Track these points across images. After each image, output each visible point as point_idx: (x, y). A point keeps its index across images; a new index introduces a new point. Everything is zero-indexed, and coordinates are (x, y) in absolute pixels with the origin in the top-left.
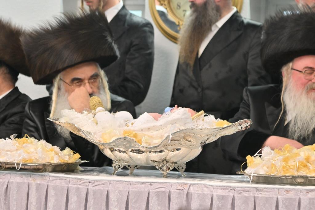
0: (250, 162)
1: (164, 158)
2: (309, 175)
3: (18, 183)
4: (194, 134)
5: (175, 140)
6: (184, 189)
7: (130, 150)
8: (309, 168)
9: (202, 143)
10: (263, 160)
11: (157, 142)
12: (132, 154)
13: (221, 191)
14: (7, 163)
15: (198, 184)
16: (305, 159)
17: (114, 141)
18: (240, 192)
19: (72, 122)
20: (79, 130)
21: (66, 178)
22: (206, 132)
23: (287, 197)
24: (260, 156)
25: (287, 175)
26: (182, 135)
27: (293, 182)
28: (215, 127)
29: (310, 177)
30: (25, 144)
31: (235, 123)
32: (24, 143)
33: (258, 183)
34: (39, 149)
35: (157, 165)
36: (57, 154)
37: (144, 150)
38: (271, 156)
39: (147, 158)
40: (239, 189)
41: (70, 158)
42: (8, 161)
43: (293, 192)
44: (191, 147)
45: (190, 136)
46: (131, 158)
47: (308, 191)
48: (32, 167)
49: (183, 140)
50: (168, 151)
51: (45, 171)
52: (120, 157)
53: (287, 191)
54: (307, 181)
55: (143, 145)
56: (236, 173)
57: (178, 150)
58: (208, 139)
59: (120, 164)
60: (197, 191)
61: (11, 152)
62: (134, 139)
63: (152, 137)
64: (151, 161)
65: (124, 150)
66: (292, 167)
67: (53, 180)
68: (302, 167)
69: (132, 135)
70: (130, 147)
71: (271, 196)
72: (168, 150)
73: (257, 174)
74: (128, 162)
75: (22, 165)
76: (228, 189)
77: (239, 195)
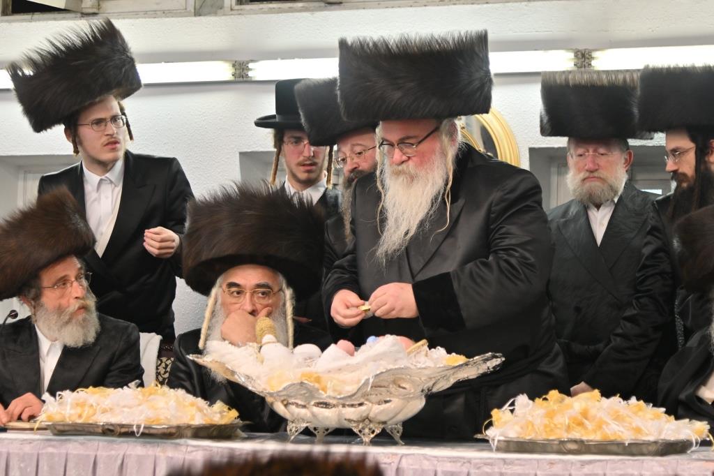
0: (497, 420)
1: (364, 415)
2: (584, 438)
3: (138, 456)
4: (408, 377)
5: (381, 387)
6: (393, 462)
7: (313, 403)
8: (587, 428)
9: (422, 391)
10: (516, 416)
11: (350, 389)
12: (316, 409)
13: (449, 464)
14: (122, 426)
15: (413, 454)
16: (581, 413)
17: (284, 389)
18: (478, 466)
19: (223, 360)
20: (233, 373)
21: (212, 447)
22: (427, 372)
23: (550, 473)
24: (512, 411)
25: (551, 438)
26: (392, 378)
27: (561, 449)
28: (442, 365)
29: (588, 441)
30: (152, 397)
31: (475, 358)
32: (150, 394)
33: (507, 450)
34: (172, 403)
35: (355, 427)
36: (200, 410)
37: (334, 402)
38: (527, 409)
39: (340, 415)
40: (477, 461)
41: (222, 417)
42: (123, 423)
43: (560, 466)
44: (407, 399)
45: (403, 379)
46: (314, 415)
47: (584, 463)
48: (160, 432)
49: (393, 387)
50: (370, 404)
51: (181, 436)
52: (298, 414)
53: (552, 463)
54: (583, 448)
55: (328, 394)
56: (475, 436)
57: (386, 402)
58: (434, 384)
59: (298, 426)
60: (412, 465)
61: (130, 407)
62: (317, 385)
63: (344, 382)
64: (345, 419)
65: (303, 403)
66: (559, 426)
67: (192, 452)
68: (574, 425)
69: (312, 379)
70: (312, 397)
71: (527, 472)
72: (370, 402)
73: (506, 437)
74: (310, 422)
75: (145, 428)
76: (460, 462)
77: (477, 471)
